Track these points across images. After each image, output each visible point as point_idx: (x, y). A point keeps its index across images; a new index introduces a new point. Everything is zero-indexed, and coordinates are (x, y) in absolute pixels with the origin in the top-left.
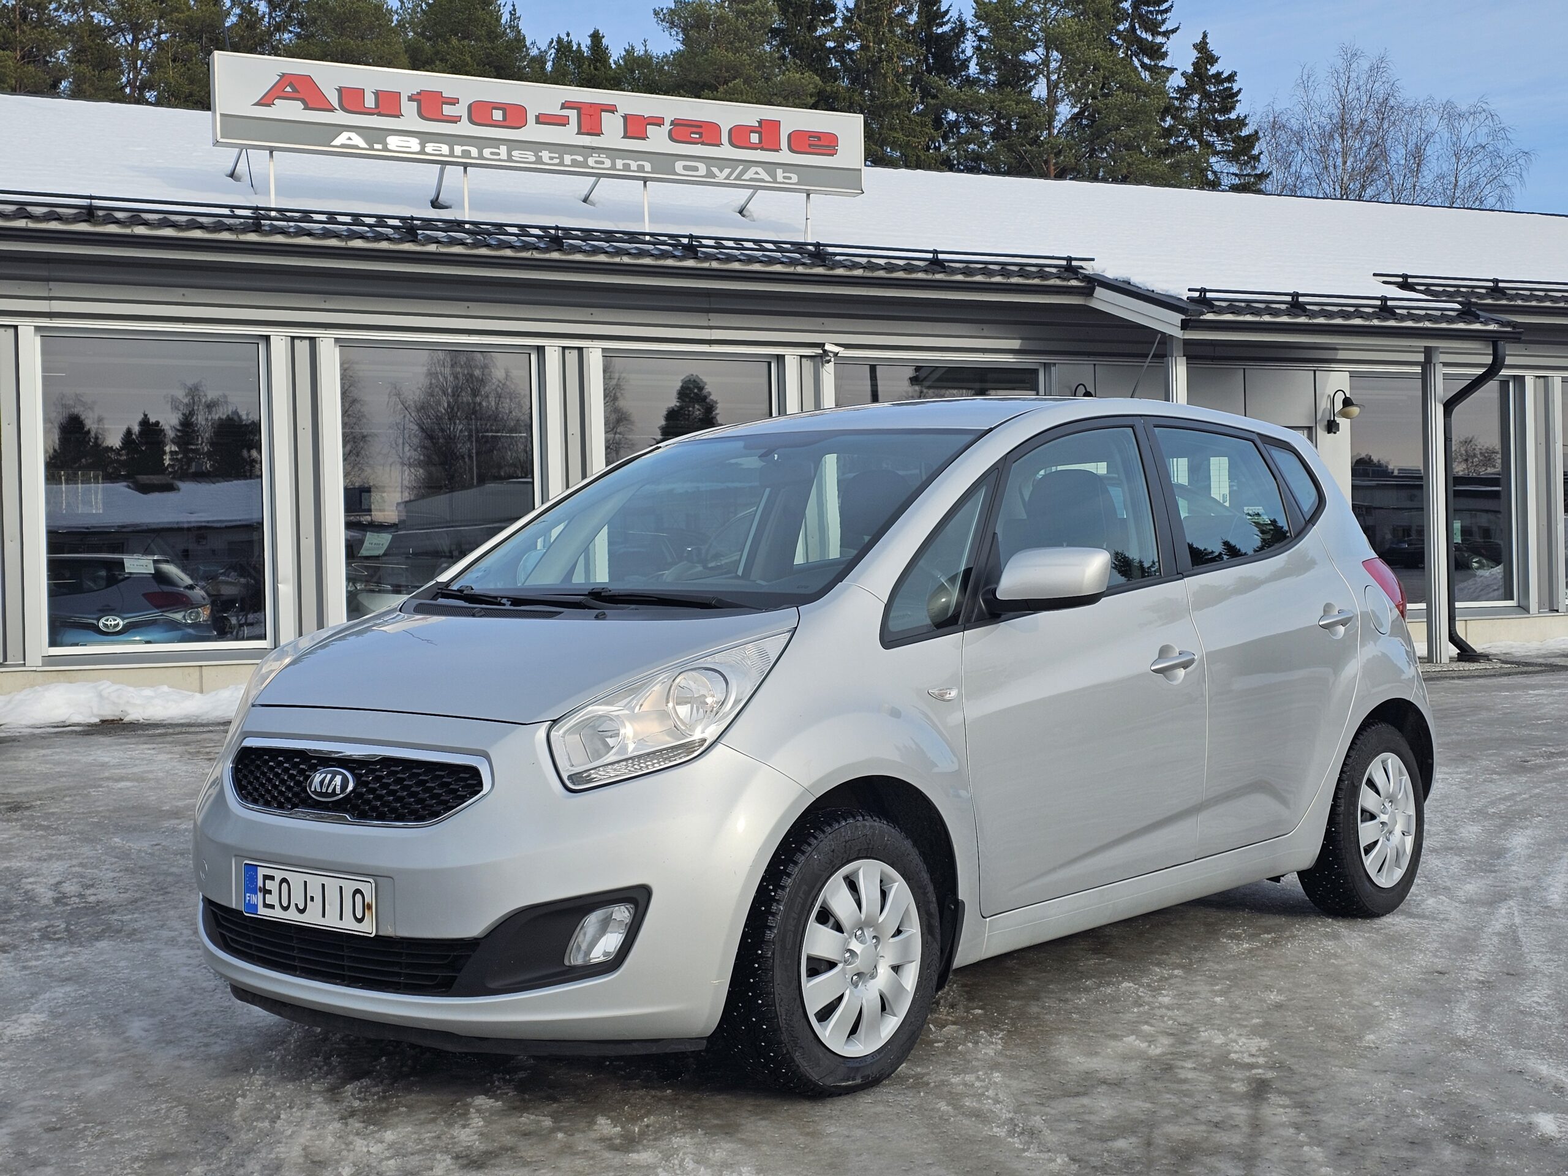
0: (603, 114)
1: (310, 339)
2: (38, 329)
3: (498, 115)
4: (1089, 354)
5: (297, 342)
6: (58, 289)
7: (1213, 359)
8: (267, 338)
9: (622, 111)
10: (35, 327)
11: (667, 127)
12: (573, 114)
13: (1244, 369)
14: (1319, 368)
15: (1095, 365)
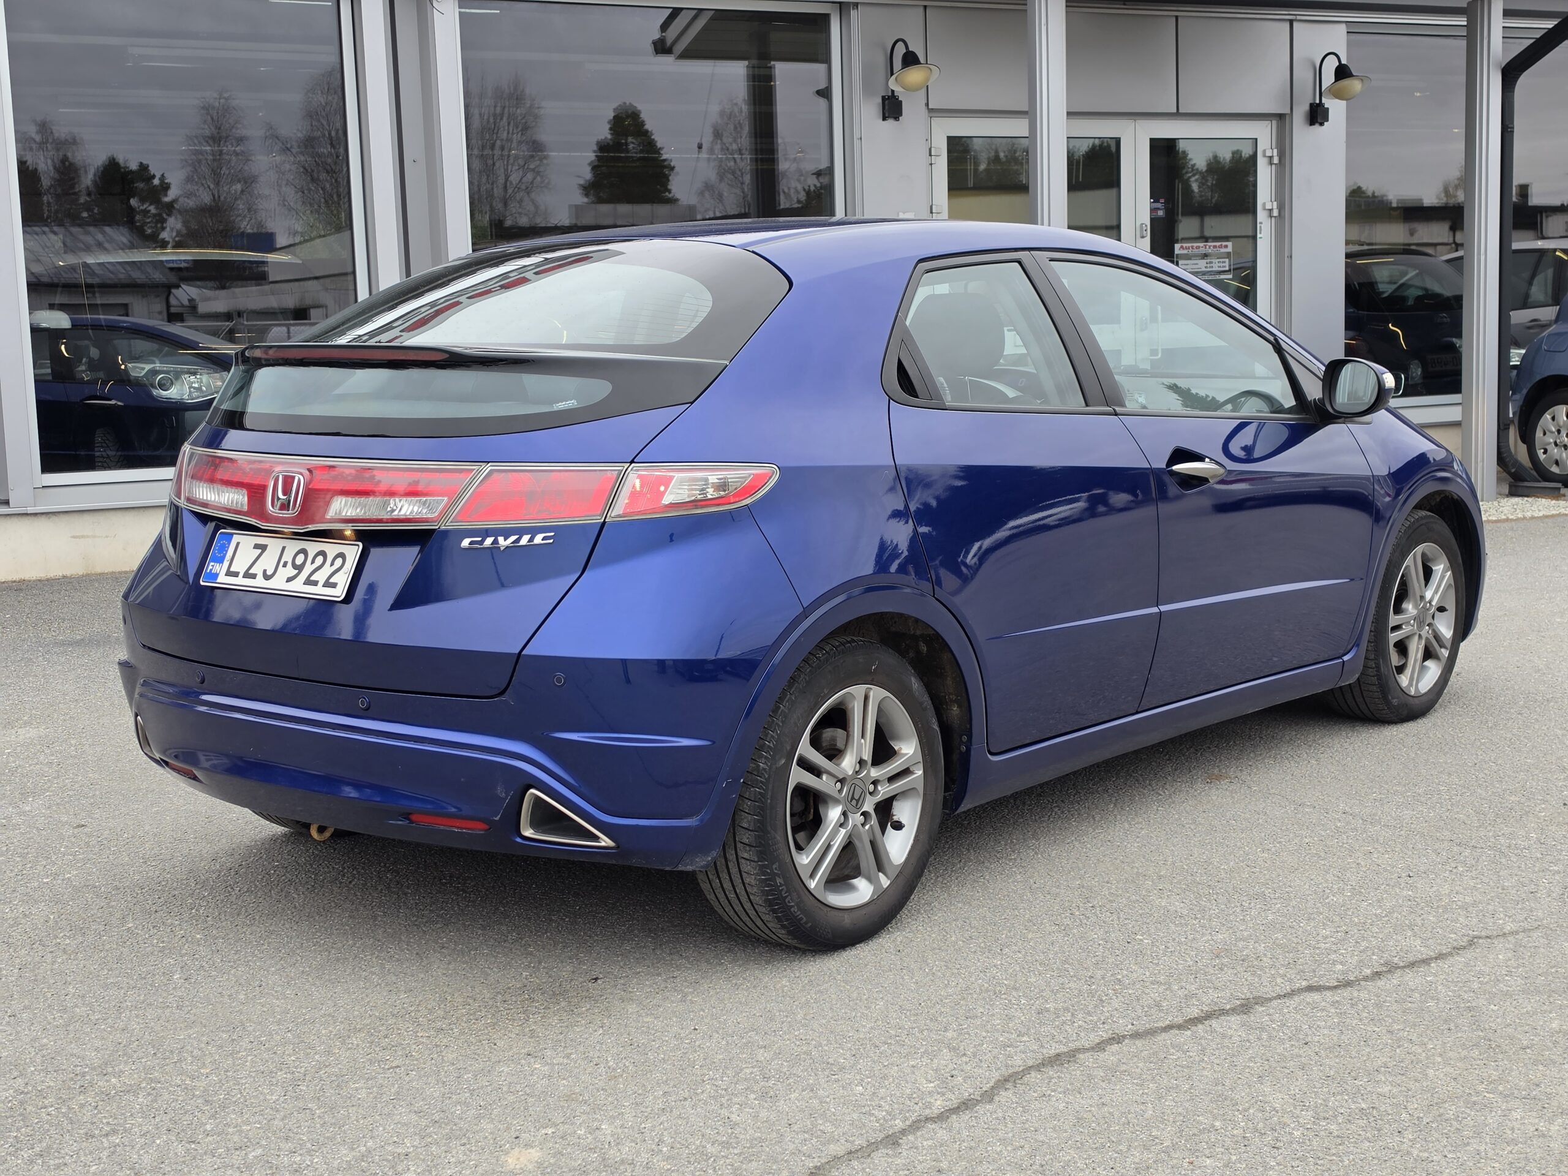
13: (1177, 17)
14: (1299, 18)
15: (925, 7)
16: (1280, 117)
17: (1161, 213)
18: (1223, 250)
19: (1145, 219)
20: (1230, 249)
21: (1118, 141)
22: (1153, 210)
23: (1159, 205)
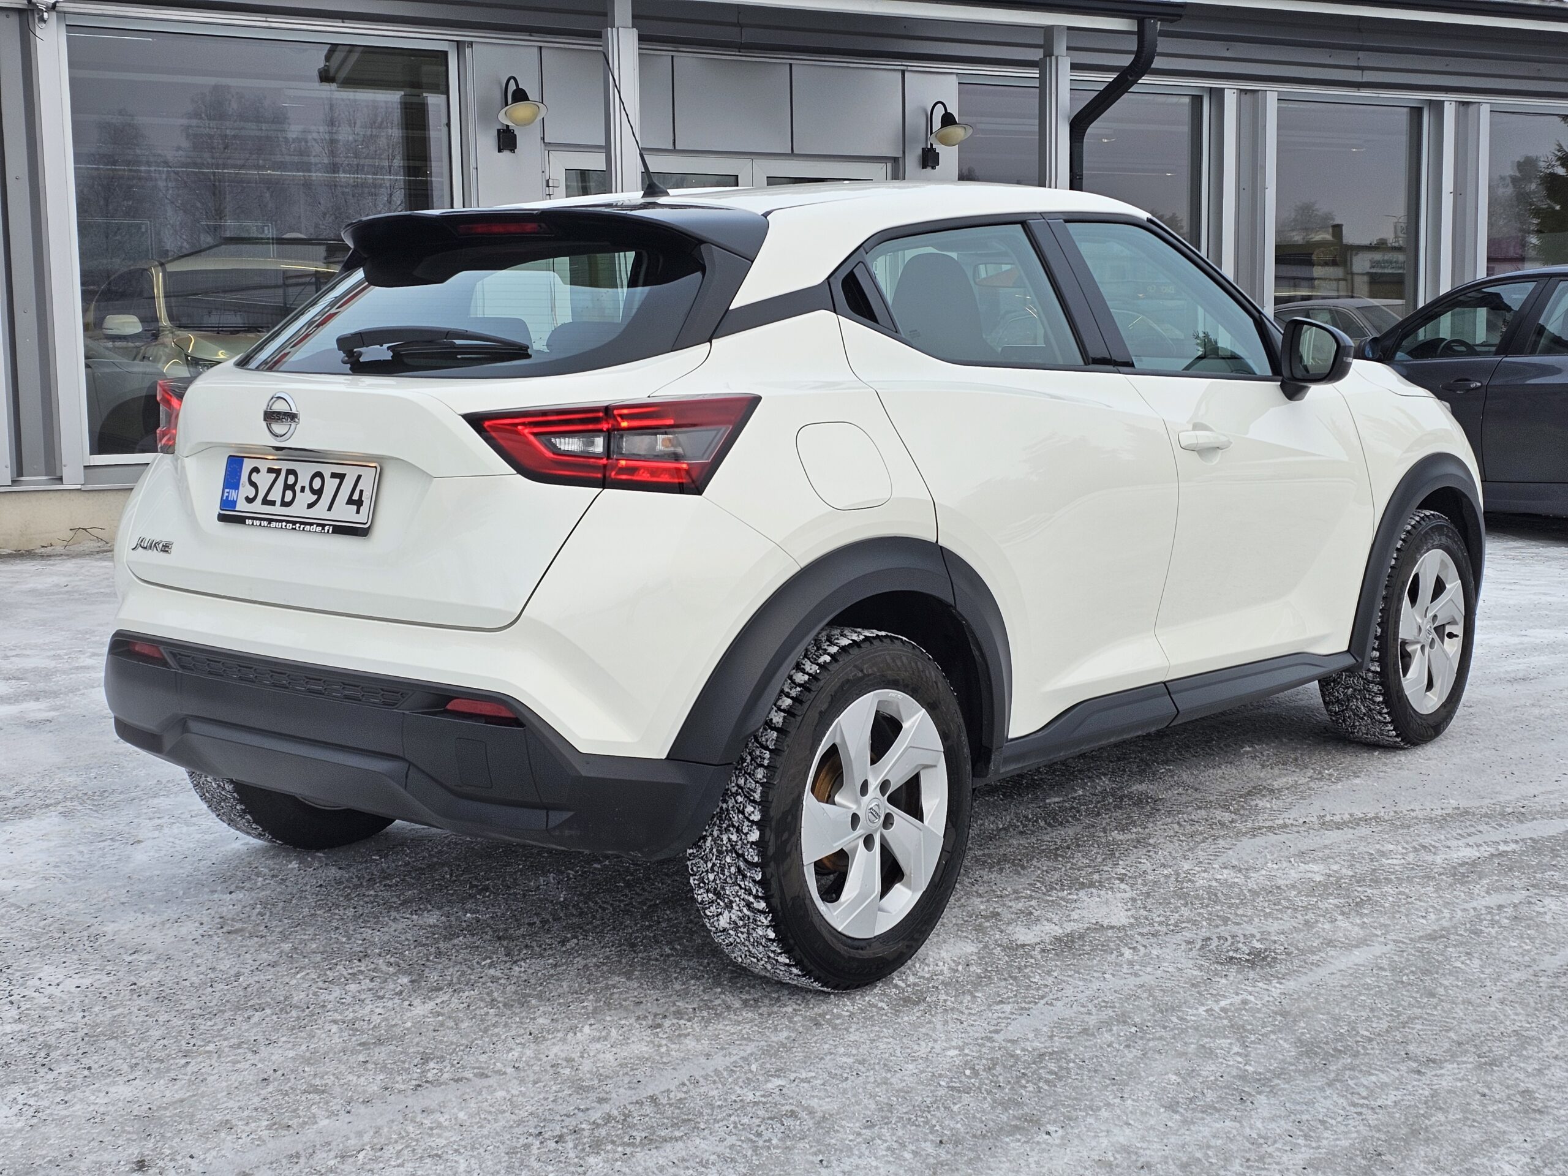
4: (528, 30)
7: (741, 47)
13: (791, 65)
14: (909, 68)
15: (540, 47)
16: (895, 160)
21: (736, 178)
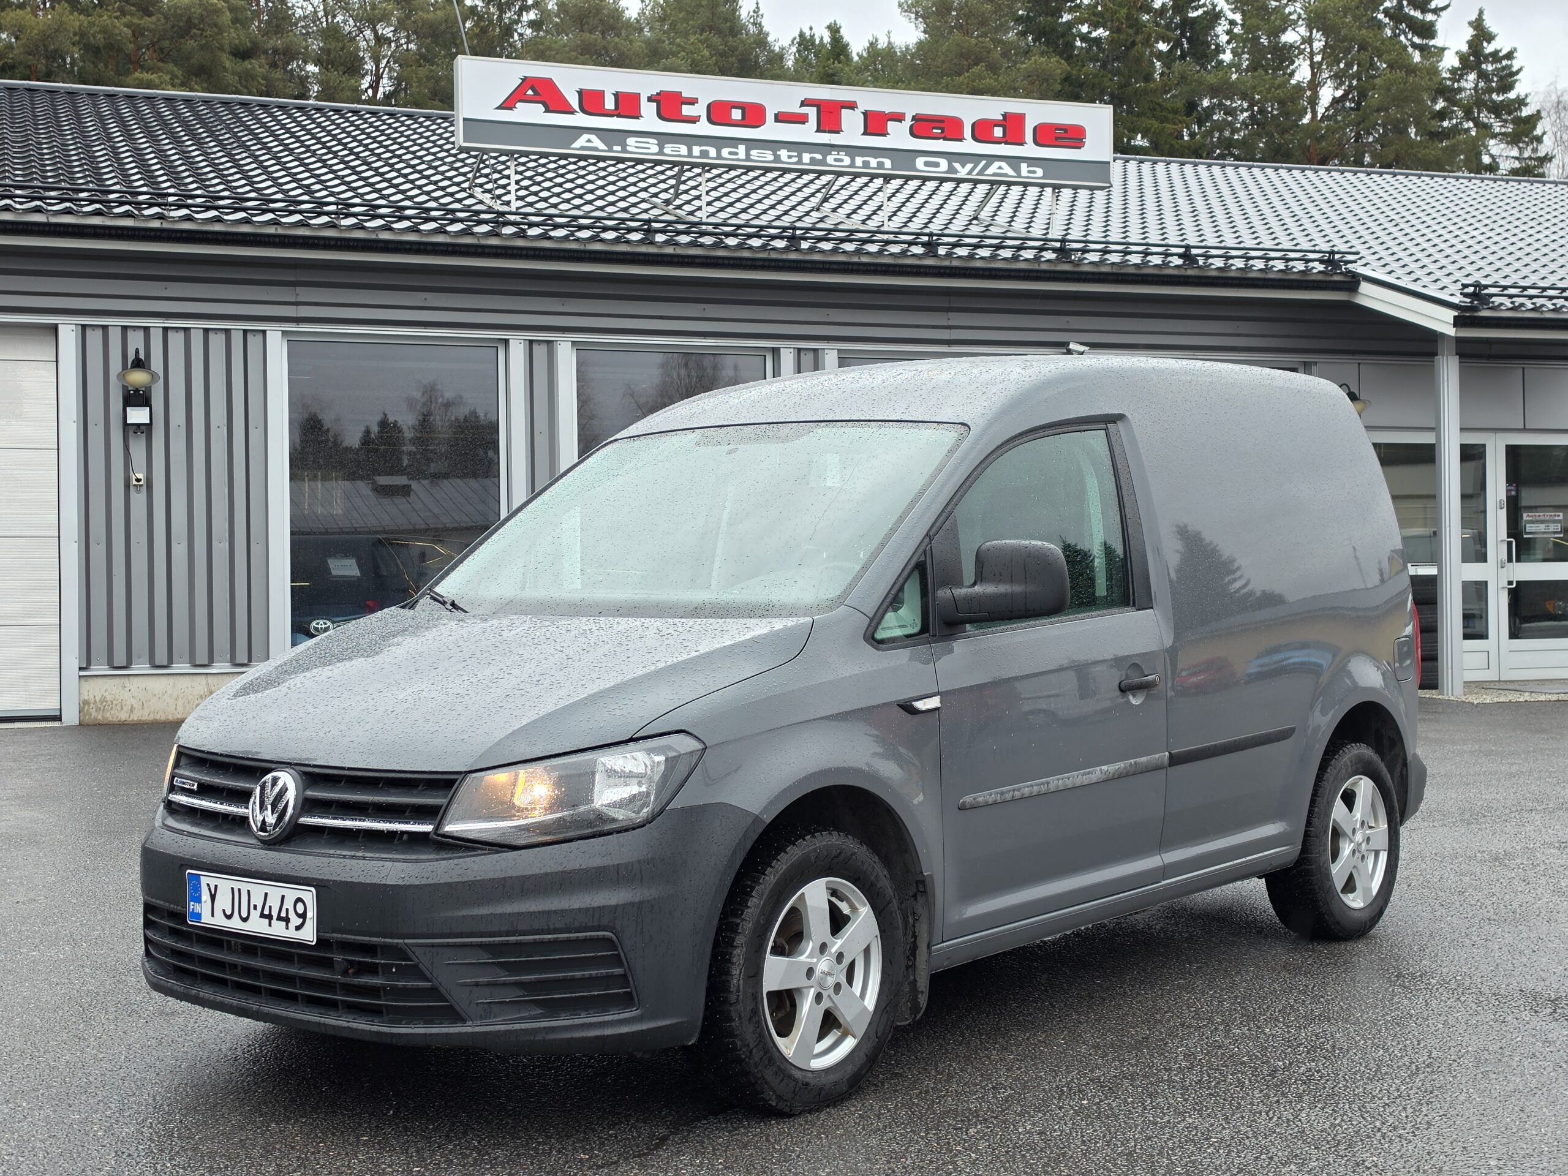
0: (843, 111)
1: (548, 342)
2: (284, 333)
3: (736, 114)
4: (1353, 353)
5: (535, 347)
6: (305, 294)
7: (1490, 357)
8: (506, 342)
9: (862, 108)
10: (282, 331)
11: (908, 122)
12: (812, 112)
13: (1523, 368)
15: (1359, 364)
17: (1513, 493)
18: (1556, 518)
19: (1503, 496)
20: (1561, 517)
21: (1484, 446)
22: (1508, 491)
23: (1512, 488)
